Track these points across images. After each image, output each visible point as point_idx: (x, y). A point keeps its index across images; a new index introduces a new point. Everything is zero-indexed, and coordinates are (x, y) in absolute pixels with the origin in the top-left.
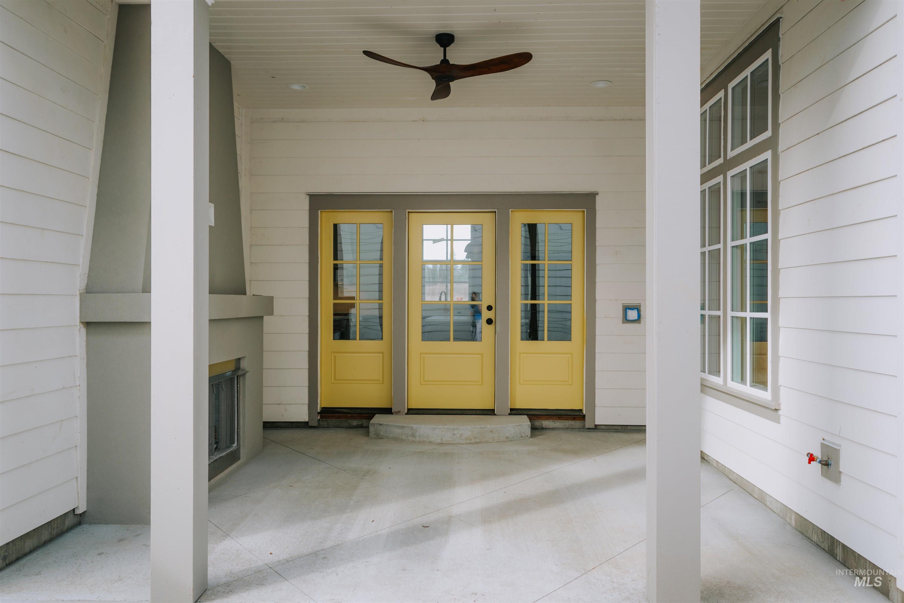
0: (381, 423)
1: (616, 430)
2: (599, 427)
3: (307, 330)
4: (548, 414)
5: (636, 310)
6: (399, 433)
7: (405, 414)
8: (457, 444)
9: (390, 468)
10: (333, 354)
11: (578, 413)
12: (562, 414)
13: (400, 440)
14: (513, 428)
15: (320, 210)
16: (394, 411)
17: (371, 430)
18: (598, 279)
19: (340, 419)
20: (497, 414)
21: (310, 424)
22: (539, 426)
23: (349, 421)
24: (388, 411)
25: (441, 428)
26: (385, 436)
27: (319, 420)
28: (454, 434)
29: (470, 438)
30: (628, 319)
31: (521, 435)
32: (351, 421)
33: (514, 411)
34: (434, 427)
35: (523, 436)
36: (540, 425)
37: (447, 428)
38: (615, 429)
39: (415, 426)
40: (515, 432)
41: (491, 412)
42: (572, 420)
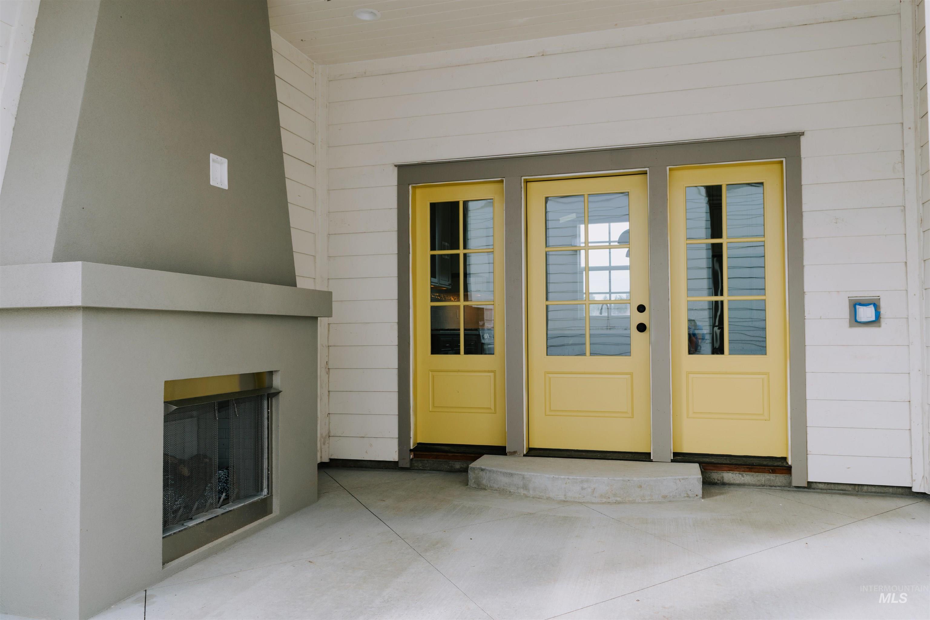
0: (483, 467)
1: (844, 492)
2: (814, 486)
3: (395, 341)
4: (731, 463)
5: (872, 306)
6: (506, 483)
7: (522, 456)
8: (588, 503)
9: (471, 539)
10: (430, 372)
11: (780, 463)
12: (753, 463)
13: (508, 492)
14: (673, 482)
15: (411, 184)
16: (508, 451)
17: (471, 477)
18: (807, 261)
19: (438, 460)
20: (653, 461)
21: (400, 465)
22: (718, 480)
23: (451, 462)
24: (500, 451)
25: (564, 479)
26: (489, 486)
27: (412, 460)
28: (583, 489)
29: (607, 495)
30: (859, 319)
31: (687, 494)
32: (453, 463)
33: (680, 456)
34: (554, 477)
35: (690, 495)
36: (719, 478)
37: (573, 479)
38: (842, 490)
39: (527, 474)
40: (677, 489)
41: (645, 457)
42: (770, 473)
